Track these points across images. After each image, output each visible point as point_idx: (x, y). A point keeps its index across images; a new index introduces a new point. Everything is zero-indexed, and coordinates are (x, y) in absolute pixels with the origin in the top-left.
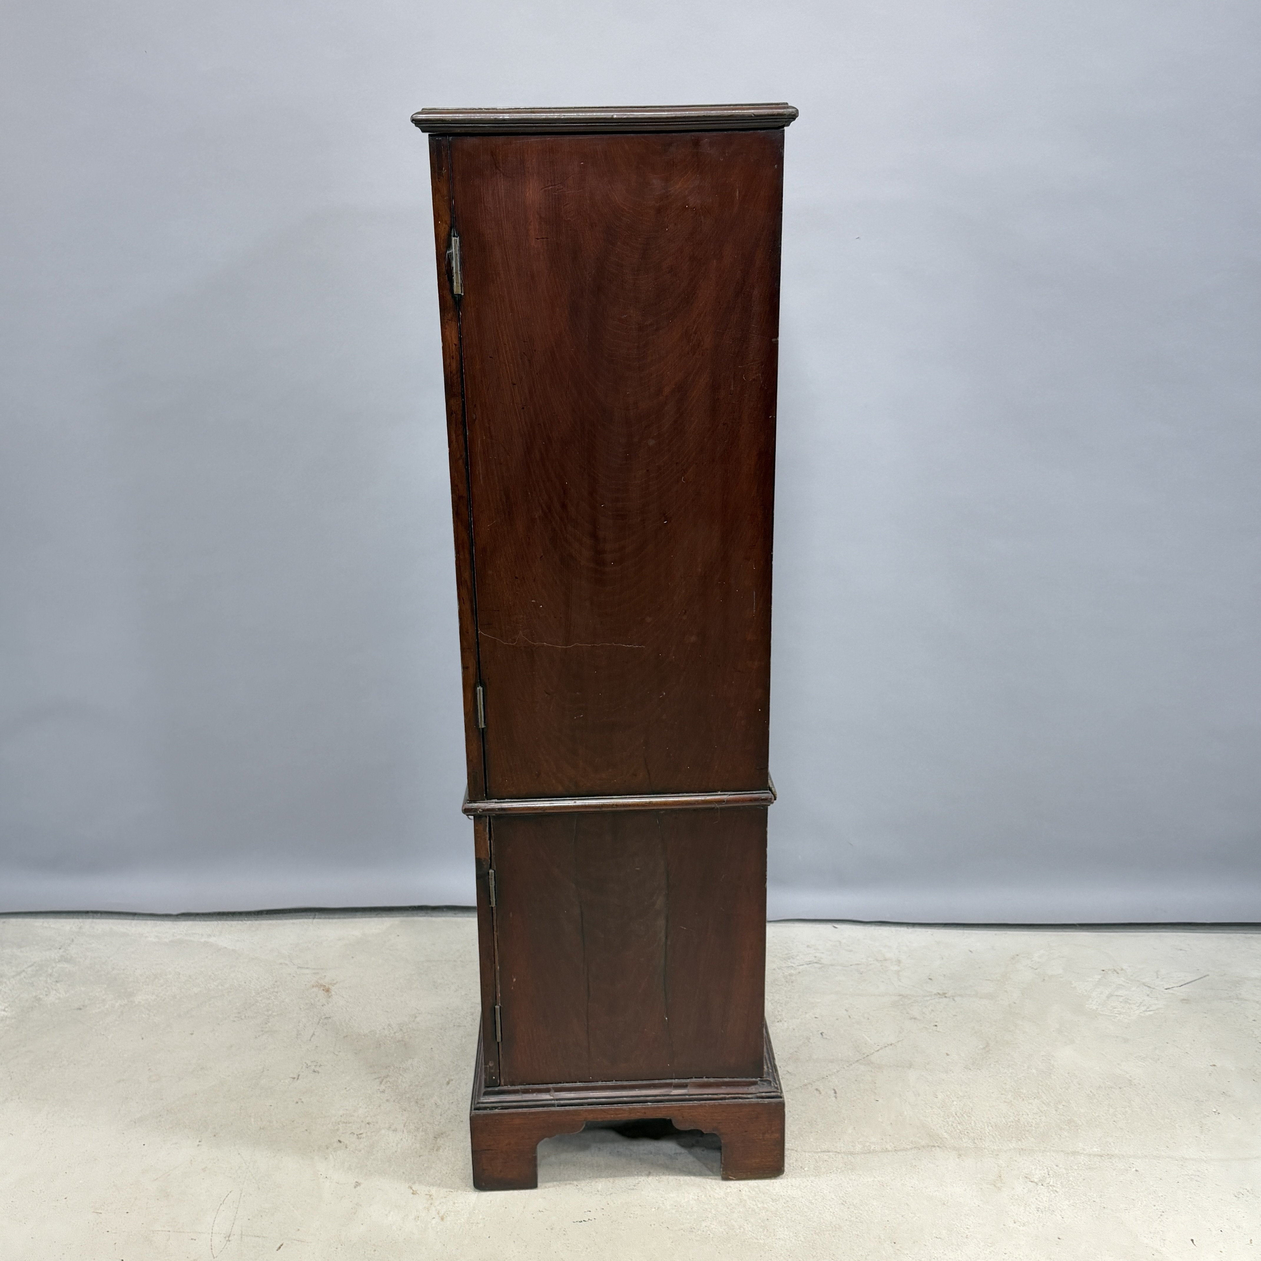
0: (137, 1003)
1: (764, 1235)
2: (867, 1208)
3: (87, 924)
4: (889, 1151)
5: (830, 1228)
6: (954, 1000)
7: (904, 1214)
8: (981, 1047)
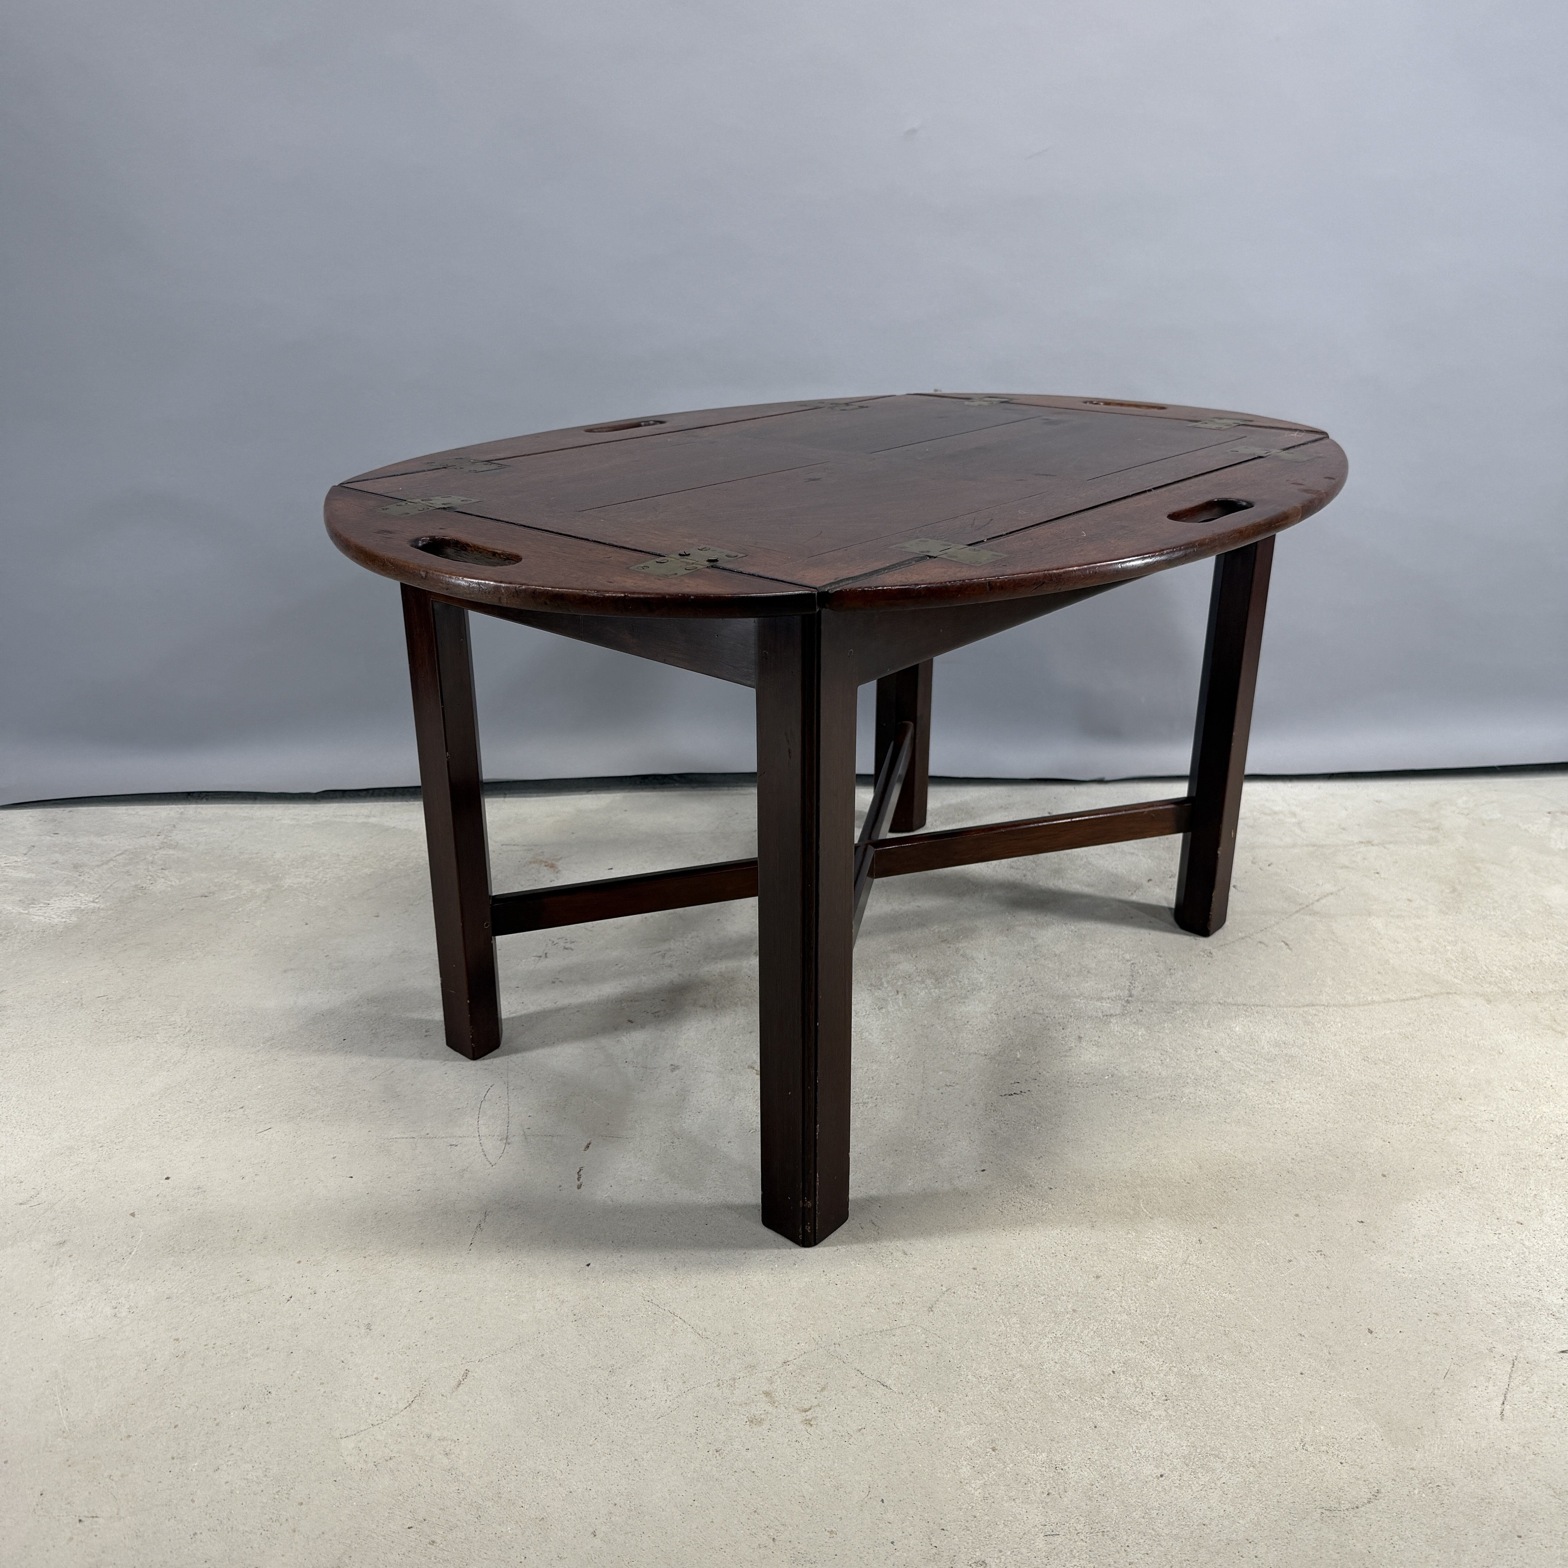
0: (286, 887)
1: (1277, 1099)
2: (1400, 1063)
3: (191, 810)
4: (1393, 1001)
5: (1364, 1087)
6: (1385, 848)
7: (1453, 1066)
8: (1448, 891)
